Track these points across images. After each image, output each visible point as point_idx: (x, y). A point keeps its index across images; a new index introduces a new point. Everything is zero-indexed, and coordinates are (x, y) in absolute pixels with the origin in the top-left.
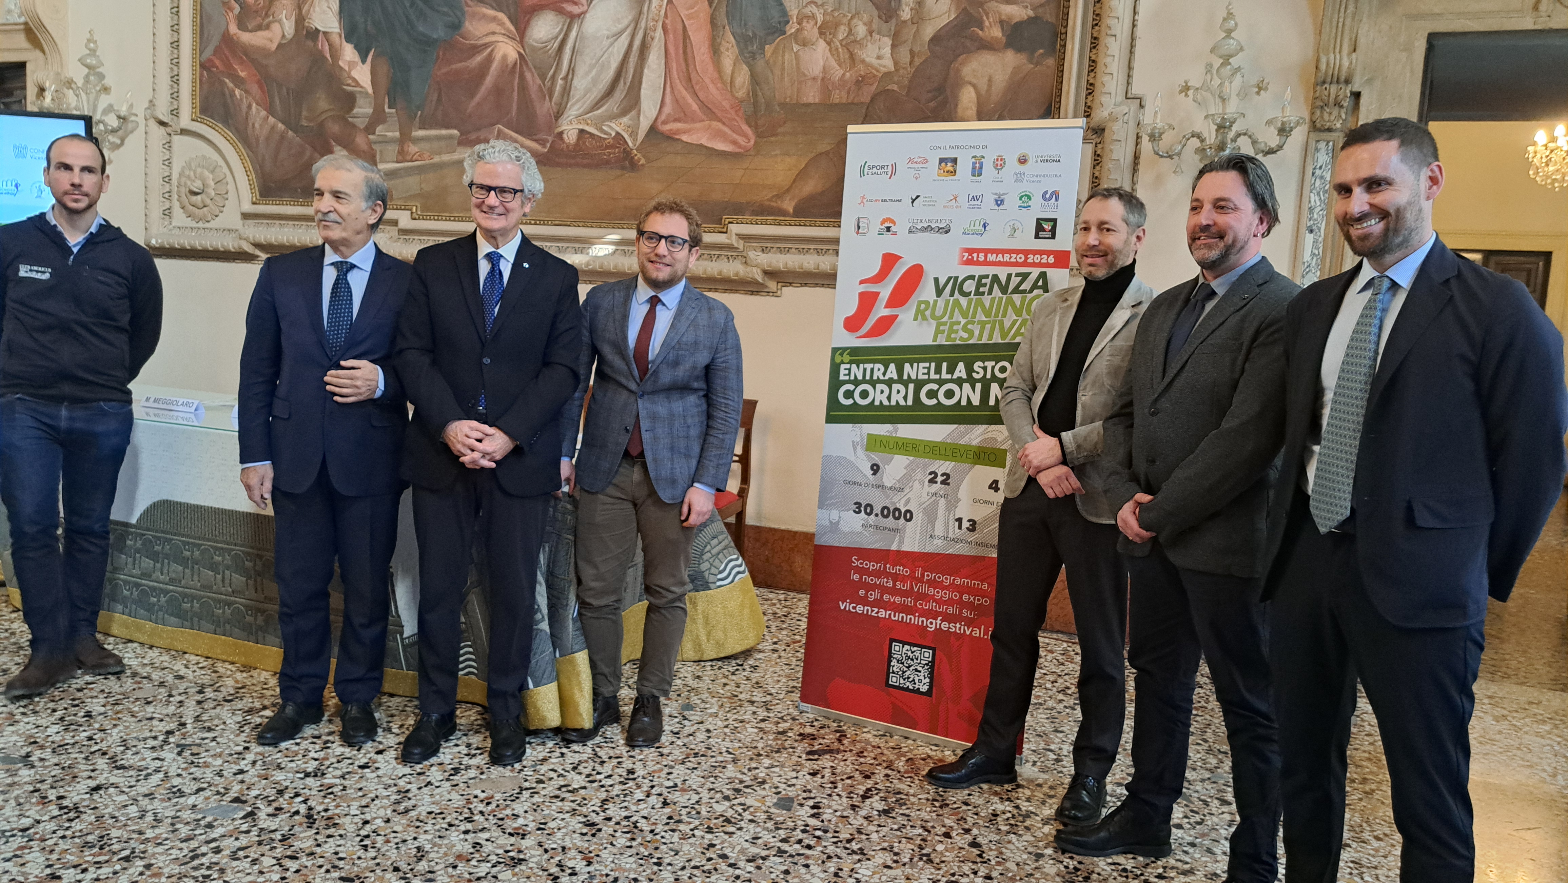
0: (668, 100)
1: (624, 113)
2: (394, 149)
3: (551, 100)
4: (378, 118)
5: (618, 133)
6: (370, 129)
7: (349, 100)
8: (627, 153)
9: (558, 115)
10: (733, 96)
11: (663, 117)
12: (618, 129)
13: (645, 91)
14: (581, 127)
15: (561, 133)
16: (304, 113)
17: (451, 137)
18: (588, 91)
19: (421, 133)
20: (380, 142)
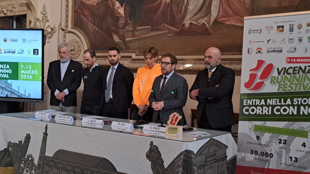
0: (221, 11)
1: (205, 16)
2: (131, 33)
3: (181, 14)
4: (126, 24)
5: (203, 23)
6: (123, 28)
7: (117, 19)
8: (206, 29)
9: (183, 18)
10: (244, 7)
11: (219, 17)
12: (203, 22)
13: (213, 8)
14: (190, 22)
15: (184, 24)
16: (104, 24)
17: (148, 29)
18: (193, 10)
19: (139, 28)
20: (127, 32)
